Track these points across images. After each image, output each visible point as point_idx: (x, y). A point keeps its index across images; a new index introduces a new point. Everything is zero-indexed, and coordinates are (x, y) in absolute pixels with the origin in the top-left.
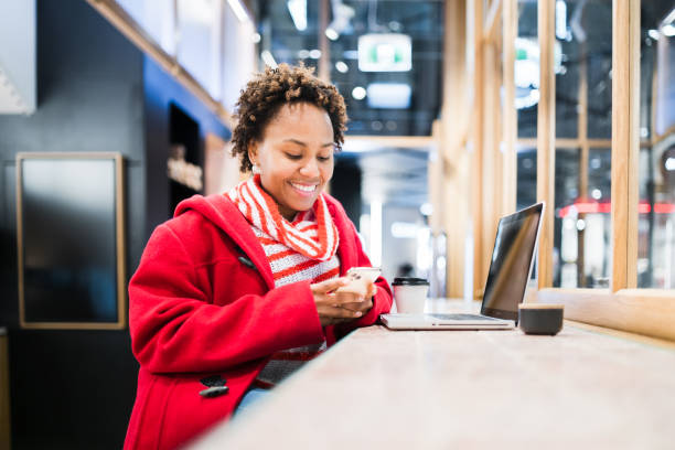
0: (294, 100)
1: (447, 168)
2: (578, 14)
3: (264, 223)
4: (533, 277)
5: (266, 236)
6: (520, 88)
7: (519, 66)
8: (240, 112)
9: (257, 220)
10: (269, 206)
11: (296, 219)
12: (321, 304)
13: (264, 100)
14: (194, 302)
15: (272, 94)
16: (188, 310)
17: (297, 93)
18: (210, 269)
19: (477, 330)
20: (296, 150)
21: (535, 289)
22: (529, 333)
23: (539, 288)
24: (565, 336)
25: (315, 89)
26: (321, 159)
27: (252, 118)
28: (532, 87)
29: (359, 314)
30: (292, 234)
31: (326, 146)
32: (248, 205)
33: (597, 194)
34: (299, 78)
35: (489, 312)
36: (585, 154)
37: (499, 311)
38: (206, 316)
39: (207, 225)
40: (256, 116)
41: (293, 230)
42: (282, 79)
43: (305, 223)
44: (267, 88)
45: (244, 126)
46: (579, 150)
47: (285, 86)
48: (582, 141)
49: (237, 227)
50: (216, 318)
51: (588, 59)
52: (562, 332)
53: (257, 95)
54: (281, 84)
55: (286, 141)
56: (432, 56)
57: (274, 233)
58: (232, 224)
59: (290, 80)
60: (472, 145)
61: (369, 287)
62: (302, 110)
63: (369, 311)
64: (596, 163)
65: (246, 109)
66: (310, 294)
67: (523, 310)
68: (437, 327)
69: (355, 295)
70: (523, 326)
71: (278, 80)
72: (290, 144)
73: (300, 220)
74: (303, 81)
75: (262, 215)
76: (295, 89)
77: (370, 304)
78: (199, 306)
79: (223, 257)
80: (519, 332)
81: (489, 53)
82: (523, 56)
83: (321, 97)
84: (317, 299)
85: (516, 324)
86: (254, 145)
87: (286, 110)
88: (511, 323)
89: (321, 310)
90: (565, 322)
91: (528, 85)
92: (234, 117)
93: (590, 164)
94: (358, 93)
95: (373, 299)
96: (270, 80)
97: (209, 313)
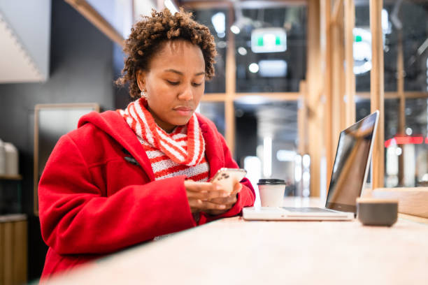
0: (174, 38)
1: (310, 113)
2: (396, 10)
3: (144, 133)
4: (368, 181)
5: (146, 144)
6: (357, 61)
7: (356, 46)
8: (131, 46)
9: (139, 130)
10: (147, 119)
11: (174, 132)
12: (192, 198)
13: (149, 38)
14: (86, 195)
15: (156, 33)
16: (80, 203)
17: (177, 33)
18: (103, 168)
19: (321, 221)
20: (175, 78)
21: (370, 190)
22: (367, 224)
23: (373, 188)
24: (400, 227)
25: (191, 30)
26: (195, 84)
27: (140, 53)
28: (366, 60)
29: (223, 207)
30: (166, 142)
31: (199, 74)
32: (134, 119)
33: (409, 131)
34: (179, 20)
35: (332, 206)
36: (403, 104)
37: (341, 205)
38: (95, 207)
39: (100, 134)
40: (143, 51)
41: (169, 139)
42: (164, 21)
43: (181, 136)
44: (153, 28)
45: (133, 59)
46: (398, 100)
47: (167, 27)
48: (401, 93)
49: (122, 134)
50: (101, 209)
51: (404, 42)
52: (397, 224)
53: (145, 34)
54: (164, 25)
55: (166, 71)
56: (299, 43)
57: (151, 140)
58: (119, 131)
59: (171, 22)
60: (325, 98)
61: (235, 186)
62: (182, 48)
63: (234, 205)
64: (409, 111)
65: (135, 44)
66: (182, 190)
67: (361, 204)
68: (285, 218)
69: (221, 192)
70: (361, 219)
71: (161, 21)
72: (170, 73)
73: (178, 132)
74: (182, 23)
75: (143, 127)
76: (175, 29)
77: (235, 200)
78: (90, 199)
79: (112, 157)
80: (357, 223)
81: (336, 31)
82: (359, 39)
83: (196, 37)
84: (189, 194)
85: (355, 216)
86: (141, 74)
87: (168, 47)
88: (350, 215)
89: (192, 204)
90: (400, 216)
91: (363, 59)
92: (125, 50)
93: (405, 111)
94: (253, 68)
95: (238, 196)
96: (155, 22)
97: (97, 204)
